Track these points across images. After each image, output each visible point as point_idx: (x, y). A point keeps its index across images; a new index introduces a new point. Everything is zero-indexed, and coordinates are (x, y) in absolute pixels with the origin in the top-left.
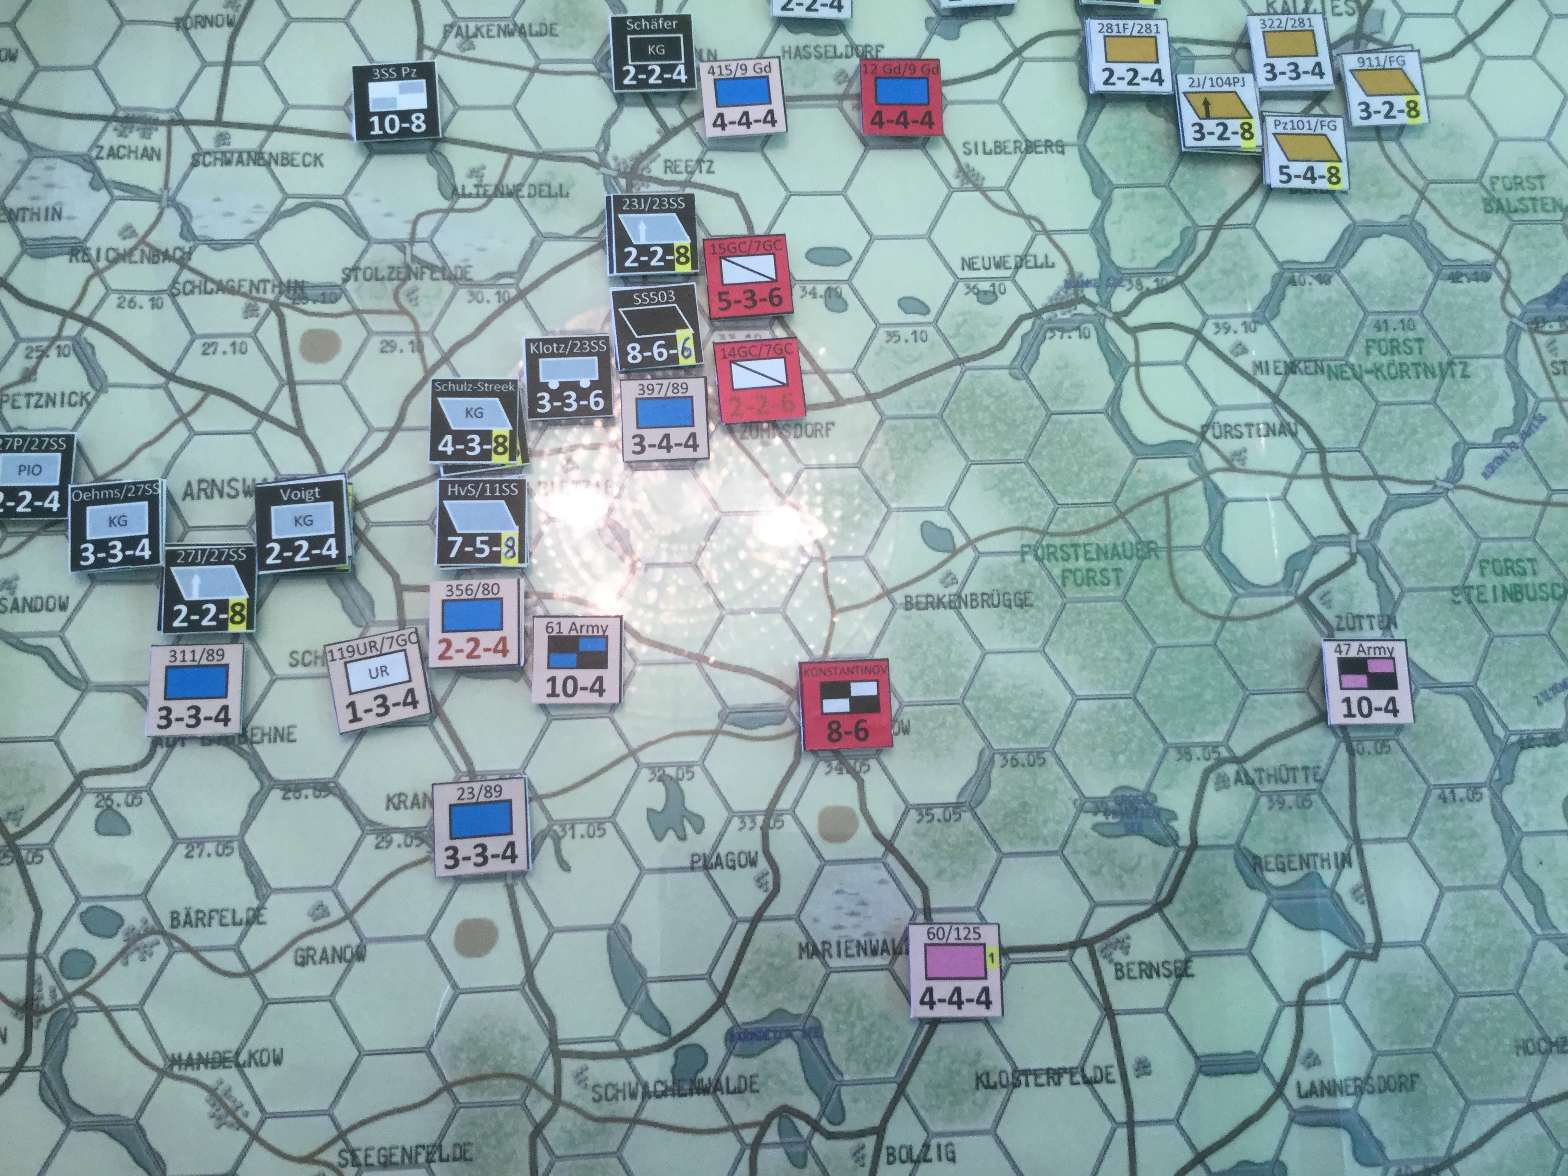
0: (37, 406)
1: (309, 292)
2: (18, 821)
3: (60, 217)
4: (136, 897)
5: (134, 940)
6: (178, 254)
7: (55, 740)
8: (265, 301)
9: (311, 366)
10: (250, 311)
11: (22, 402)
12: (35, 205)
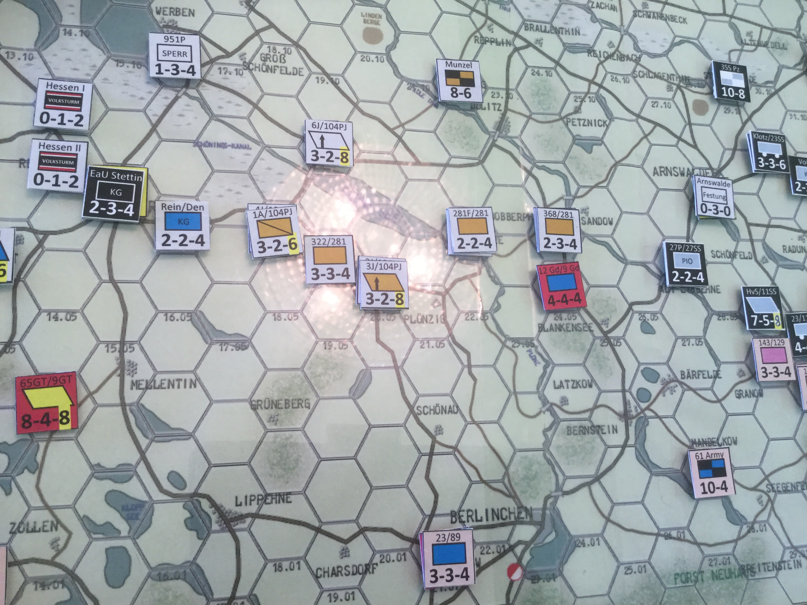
0: (584, 125)
1: (692, 82)
2: (607, 325)
3: (579, 34)
4: (664, 364)
5: (666, 384)
6: (634, 58)
7: (617, 286)
8: (674, 84)
9: (698, 117)
10: (669, 89)
11: (577, 122)
12: (567, 27)
